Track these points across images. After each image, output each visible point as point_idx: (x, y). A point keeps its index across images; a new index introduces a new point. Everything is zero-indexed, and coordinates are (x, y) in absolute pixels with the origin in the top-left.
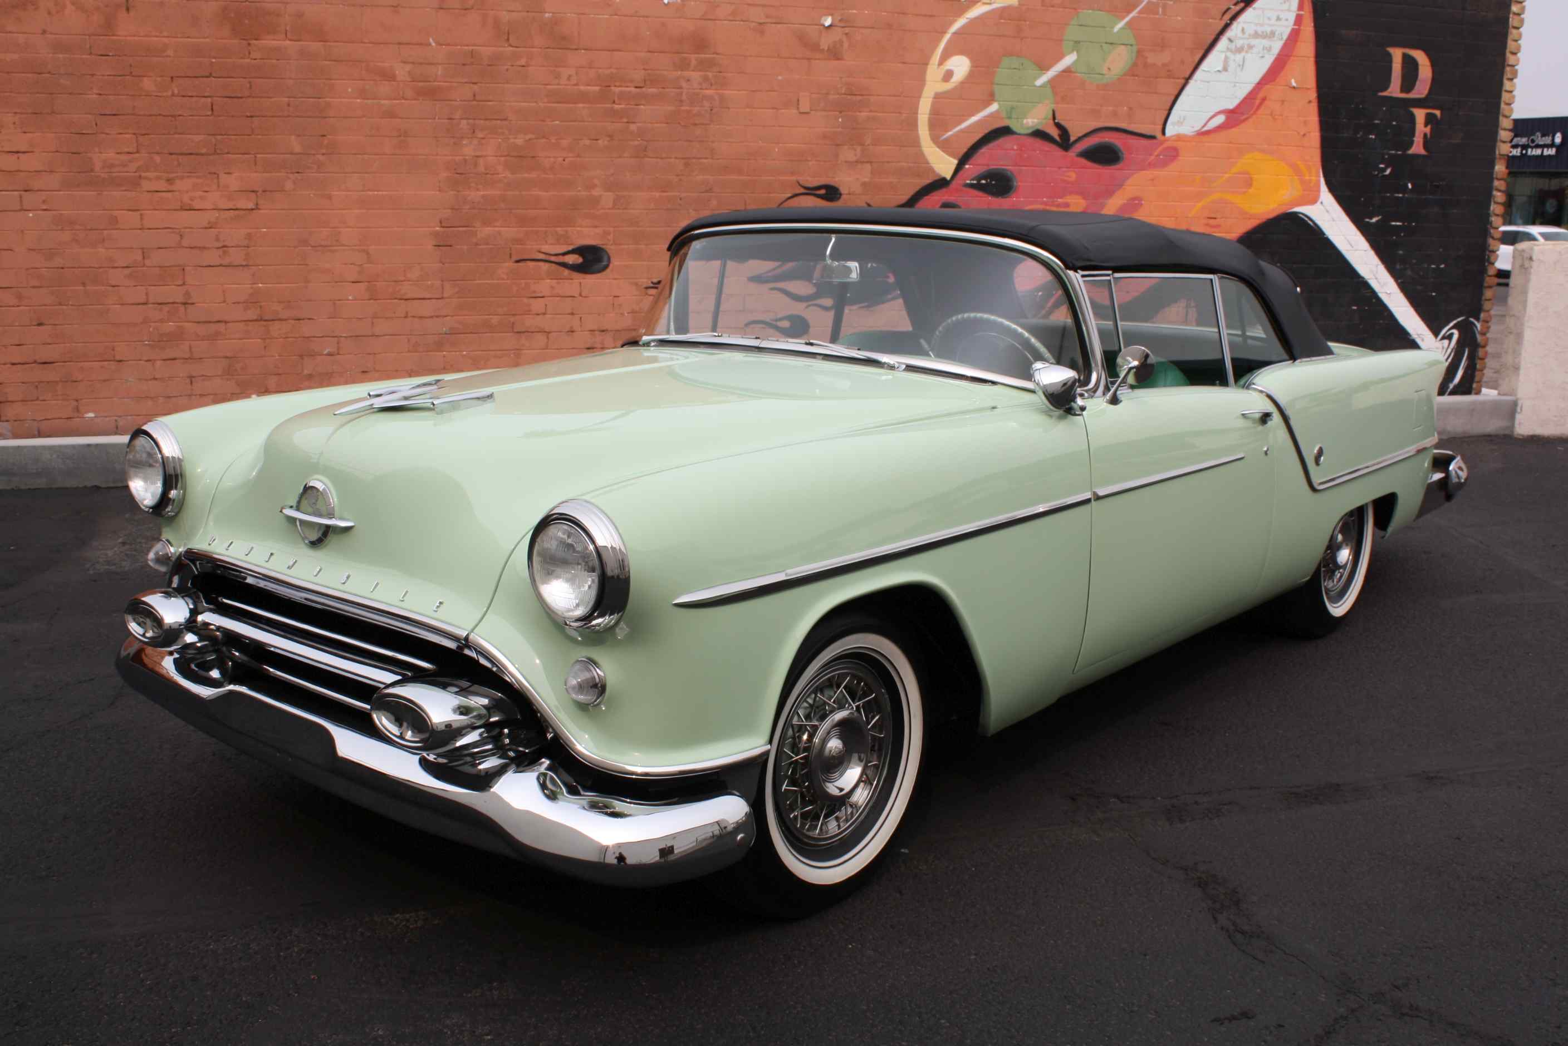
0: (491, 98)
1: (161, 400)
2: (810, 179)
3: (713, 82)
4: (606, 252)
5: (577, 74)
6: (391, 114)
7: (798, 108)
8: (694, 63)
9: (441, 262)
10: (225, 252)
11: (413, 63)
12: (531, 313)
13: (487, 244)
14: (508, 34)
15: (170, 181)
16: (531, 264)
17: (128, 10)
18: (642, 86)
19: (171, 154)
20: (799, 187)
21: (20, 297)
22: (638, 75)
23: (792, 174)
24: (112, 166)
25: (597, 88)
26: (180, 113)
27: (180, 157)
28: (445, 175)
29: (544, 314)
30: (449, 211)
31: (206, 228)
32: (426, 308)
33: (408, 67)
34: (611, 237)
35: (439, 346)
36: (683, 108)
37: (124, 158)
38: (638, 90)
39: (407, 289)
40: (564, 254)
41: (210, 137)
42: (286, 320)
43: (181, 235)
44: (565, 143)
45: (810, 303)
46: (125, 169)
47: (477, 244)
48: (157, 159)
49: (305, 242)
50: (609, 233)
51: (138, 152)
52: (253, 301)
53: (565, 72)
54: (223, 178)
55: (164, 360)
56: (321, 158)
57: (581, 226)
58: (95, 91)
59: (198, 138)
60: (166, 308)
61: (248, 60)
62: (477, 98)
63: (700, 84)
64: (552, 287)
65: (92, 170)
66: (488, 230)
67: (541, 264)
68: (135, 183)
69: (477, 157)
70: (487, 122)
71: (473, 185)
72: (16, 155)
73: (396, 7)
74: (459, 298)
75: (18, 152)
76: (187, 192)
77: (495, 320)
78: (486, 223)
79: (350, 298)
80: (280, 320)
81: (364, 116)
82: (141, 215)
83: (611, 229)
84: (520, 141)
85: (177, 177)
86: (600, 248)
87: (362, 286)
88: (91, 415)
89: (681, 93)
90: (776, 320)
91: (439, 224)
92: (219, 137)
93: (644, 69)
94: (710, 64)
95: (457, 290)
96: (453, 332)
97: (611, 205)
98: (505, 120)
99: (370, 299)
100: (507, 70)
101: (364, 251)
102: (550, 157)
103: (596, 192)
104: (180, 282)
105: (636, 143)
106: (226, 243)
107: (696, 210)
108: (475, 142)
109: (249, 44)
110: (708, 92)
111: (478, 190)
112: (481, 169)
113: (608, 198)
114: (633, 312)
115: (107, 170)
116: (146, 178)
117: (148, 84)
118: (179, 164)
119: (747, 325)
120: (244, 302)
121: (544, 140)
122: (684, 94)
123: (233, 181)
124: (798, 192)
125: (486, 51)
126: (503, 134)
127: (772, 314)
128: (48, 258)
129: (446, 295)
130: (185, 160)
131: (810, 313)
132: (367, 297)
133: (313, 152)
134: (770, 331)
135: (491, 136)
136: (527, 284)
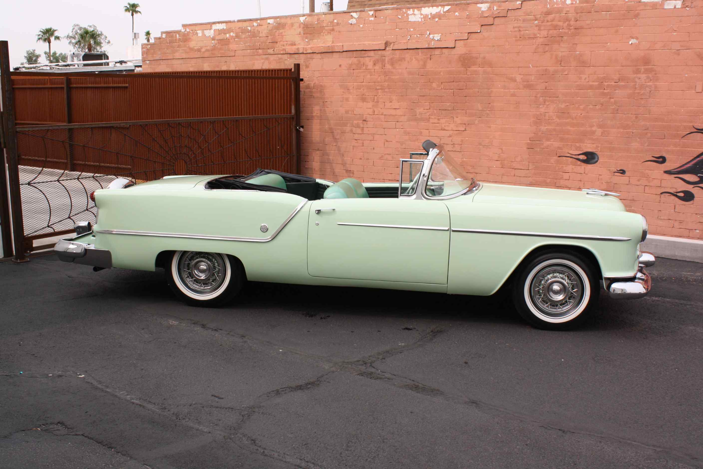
0: (552, 88)
2: (700, 125)
3: (652, 79)
4: (597, 155)
5: (589, 77)
6: (513, 95)
7: (695, 90)
8: (643, 70)
9: (529, 155)
10: (454, 146)
11: (523, 75)
12: (563, 179)
13: (547, 149)
14: (561, 61)
15: (438, 119)
16: (564, 158)
17: (430, 59)
18: (617, 81)
19: (440, 110)
20: (694, 129)
21: (393, 157)
22: (616, 77)
23: (691, 122)
24: (422, 114)
25: (597, 83)
26: (443, 95)
27: (442, 111)
28: (533, 119)
29: (569, 180)
30: (534, 134)
31: (448, 137)
32: (521, 173)
33: (522, 76)
34: (599, 149)
36: (636, 91)
37: (425, 111)
38: (616, 83)
39: (515, 165)
40: (579, 155)
41: (453, 104)
42: (472, 173)
43: (441, 140)
44: (582, 107)
45: (695, 186)
46: (426, 115)
47: (543, 148)
48: (435, 111)
49: (480, 144)
50: (599, 147)
51: (430, 109)
52: (461, 165)
53: (584, 77)
54: (456, 119)
56: (488, 112)
57: (586, 143)
58: (419, 88)
59: (448, 104)
61: (466, 76)
62: (547, 88)
63: (645, 80)
64: (573, 169)
65: (416, 115)
66: (548, 143)
67: (569, 158)
68: (428, 120)
69: (546, 112)
70: (550, 98)
71: (543, 124)
72: (396, 110)
73: (518, 53)
74: (535, 170)
76: (444, 124)
77: (548, 180)
78: (548, 140)
79: (494, 166)
81: (504, 96)
82: (429, 131)
83: (600, 145)
84: (563, 106)
85: (441, 118)
86: (595, 153)
87: (499, 162)
89: (636, 84)
90: (677, 192)
91: (529, 140)
92: (455, 104)
93: (619, 74)
94: (651, 71)
95: (534, 166)
96: (531, 184)
97: (600, 135)
98: (558, 97)
100: (560, 76)
101: (500, 148)
102: (575, 113)
103: (594, 129)
105: (613, 107)
106: (454, 143)
107: (639, 138)
108: (545, 106)
109: (467, 70)
110: (648, 84)
111: (545, 126)
112: (547, 118)
113: (599, 132)
114: (607, 183)
115: (420, 115)
116: (432, 119)
117: (434, 85)
118: (442, 114)
119: (661, 193)
121: (573, 106)
122: (637, 85)
123: (458, 120)
124: (693, 131)
125: (552, 69)
126: (556, 103)
127: (675, 189)
128: (402, 145)
129: (530, 168)
130: (444, 112)
131: (695, 191)
132: (501, 167)
133: (485, 110)
134: (673, 197)
135: (551, 104)
136: (562, 167)
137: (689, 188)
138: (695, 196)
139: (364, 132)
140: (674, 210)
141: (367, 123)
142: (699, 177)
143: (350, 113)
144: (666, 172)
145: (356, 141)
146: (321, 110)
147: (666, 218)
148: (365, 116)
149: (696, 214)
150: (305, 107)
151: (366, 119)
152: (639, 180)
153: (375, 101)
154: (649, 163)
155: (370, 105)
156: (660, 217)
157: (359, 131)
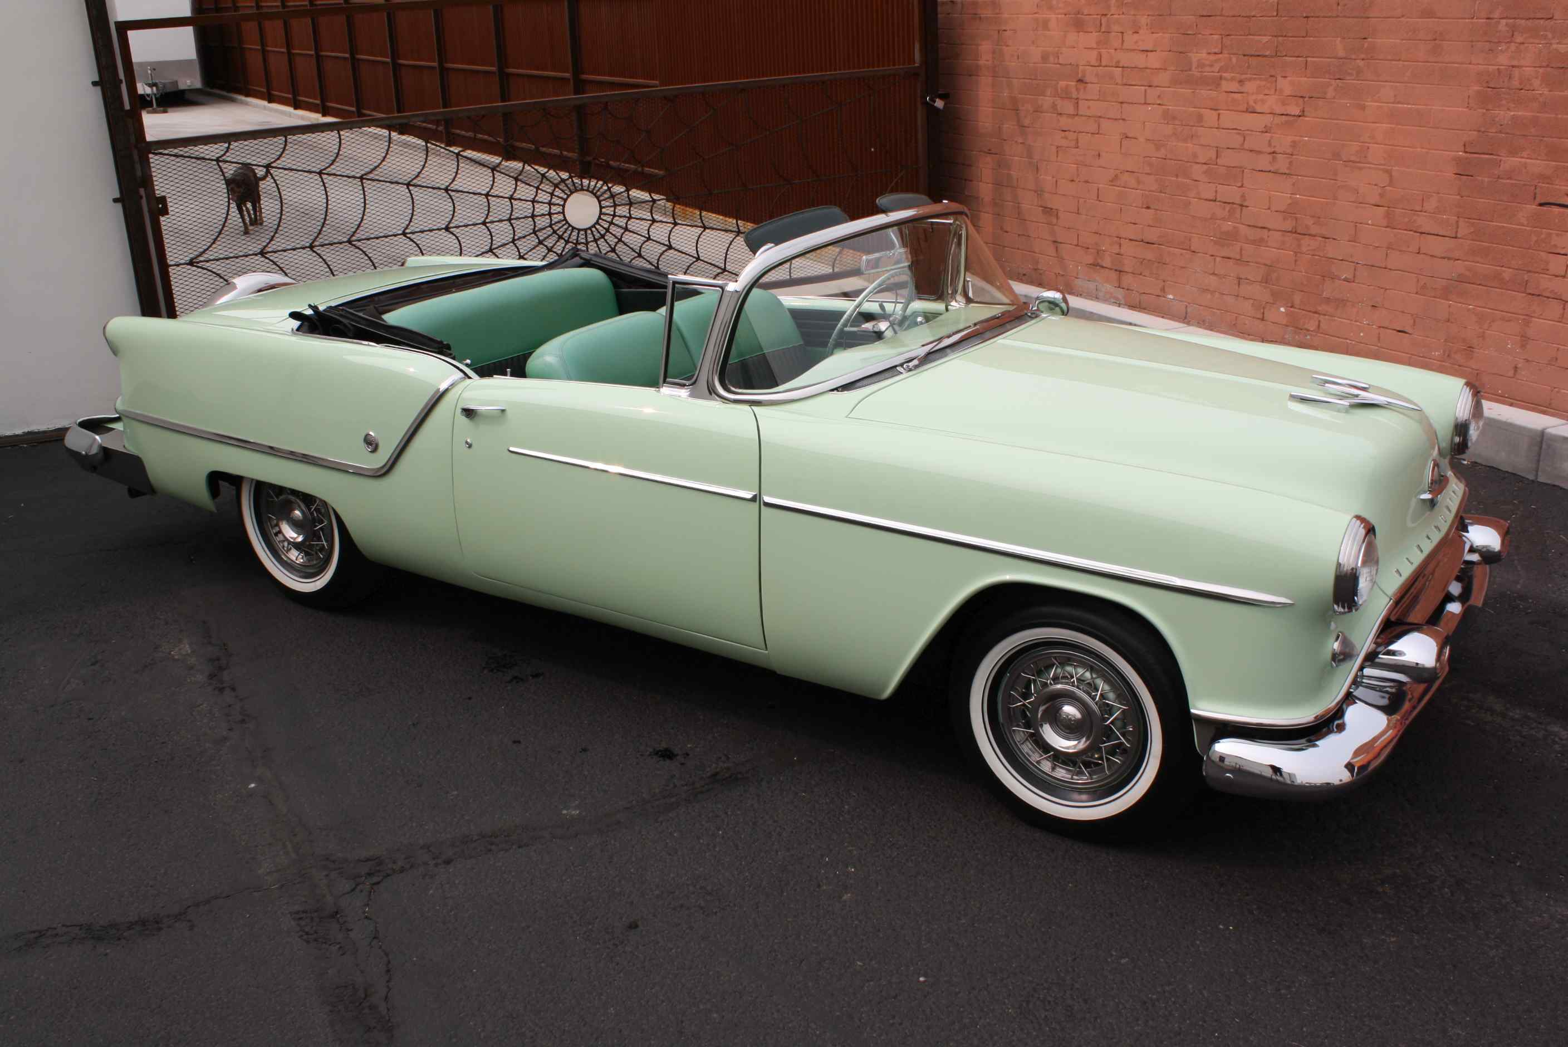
1: (1217, 295)
9: (1459, 194)
10: (1274, 158)
12: (1547, 272)
13: (1510, 178)
15: (1241, 82)
16: (1556, 210)
19: (1244, 55)
21: (1139, 182)
24: (1203, 65)
26: (1253, 14)
27: (1251, 58)
28: (1476, 88)
30: (1475, 133)
31: (1262, 132)
32: (1436, 246)
35: (1445, 293)
37: (1212, 57)
39: (1424, 222)
41: (1276, 39)
42: (1315, 236)
43: (1244, 138)
46: (1212, 69)
47: (1499, 177)
48: (1235, 60)
49: (1337, 156)
51: (1221, 53)
52: (1290, 212)
54: (1282, 83)
55: (1223, 257)
56: (1361, 63)
59: (1265, 39)
60: (1228, 207)
65: (1190, 70)
66: (1513, 161)
68: (1216, 83)
69: (1513, 67)
70: (1529, 23)
72: (1146, 53)
74: (1472, 240)
75: (1147, 51)
76: (1253, 94)
77: (1507, 274)
78: (1513, 152)
79: (1370, 222)
80: (1309, 235)
81: (1403, 16)
82: (1219, 115)
85: (1247, 79)
87: (1382, 211)
88: (1171, 297)
91: (1462, 149)
92: (1280, 39)
95: (1471, 229)
96: (1461, 280)
98: (1552, 18)
99: (1386, 227)
101: (1387, 171)
104: (1239, 184)
106: (1277, 150)
108: (1513, 47)
111: (1509, 109)
112: (1515, 83)
115: (1200, 70)
116: (1226, 79)
118: (1249, 67)
120: (1284, 212)
123: (1285, 85)
126: (1545, 37)
128: (1158, 149)
129: (1459, 236)
130: (1253, 61)
132: (1385, 224)
133: (1353, 57)
135: (1531, 40)
136: (1550, 234)
139: (1080, 113)
141: (1085, 88)
143: (1051, 59)
145: (1063, 134)
146: (994, 52)
148: (1081, 68)
150: (962, 44)
151: (1084, 77)
153: (1103, 30)
155: (1091, 39)
157: (1068, 107)
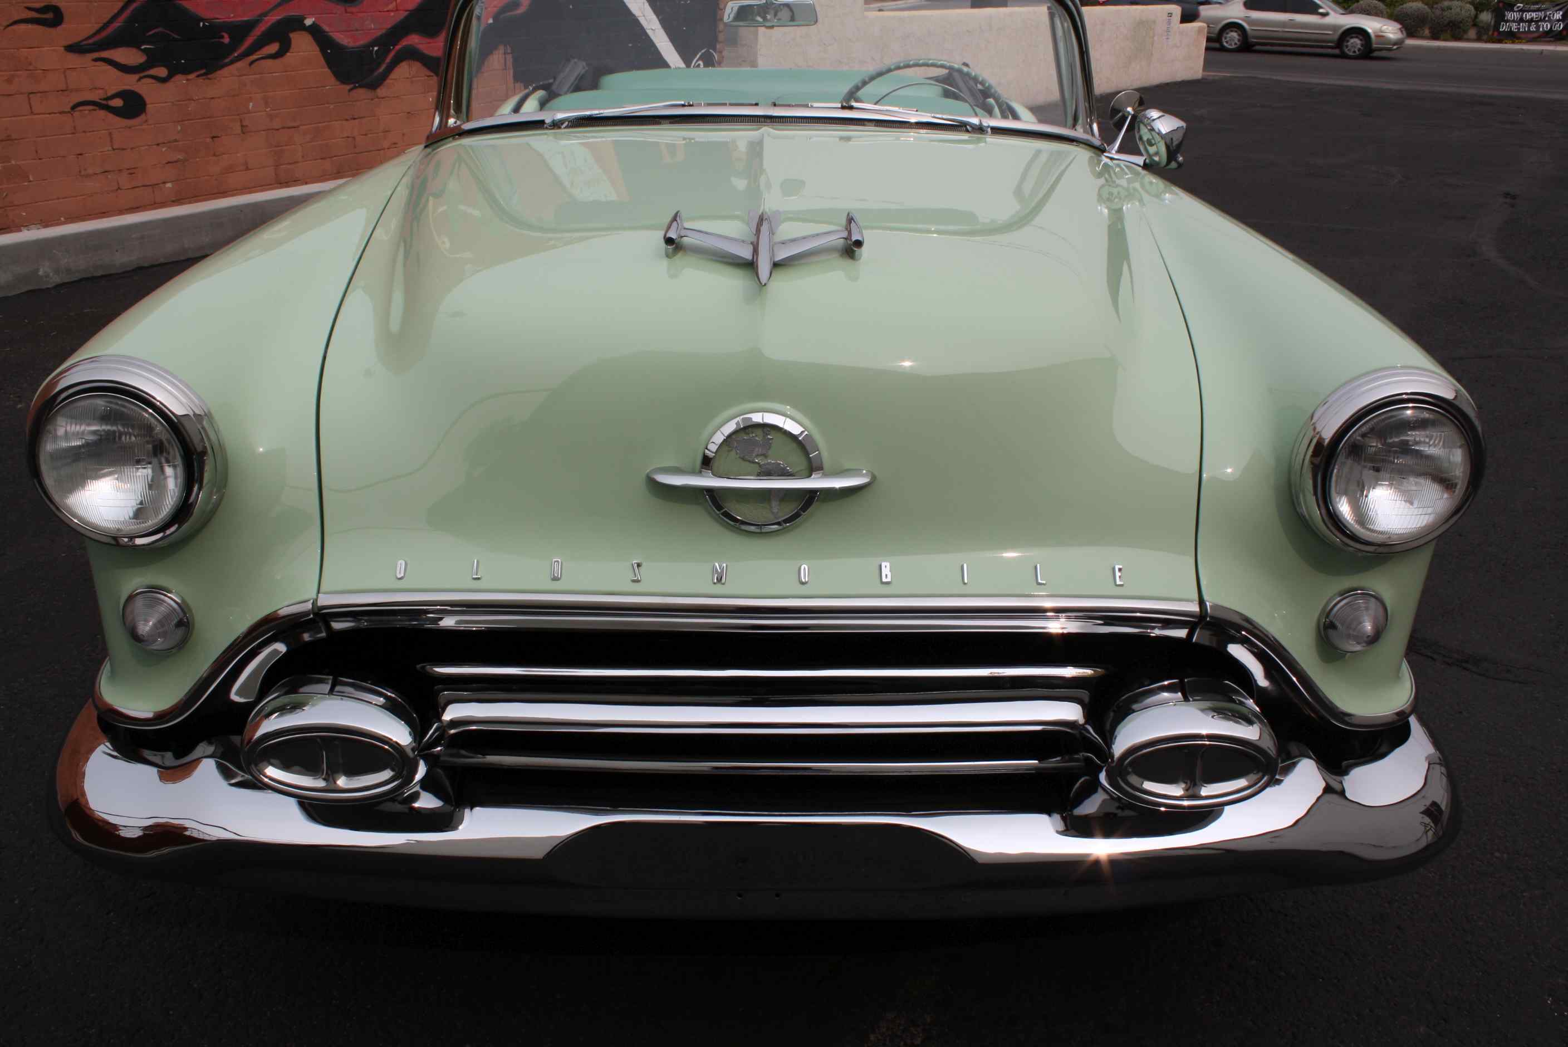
45: (142, 74)
90: (107, 99)
119: (73, 108)
127: (101, 91)
131: (145, 88)
134: (102, 113)
137: (130, 82)
138: (148, 100)
140: (112, 146)
142: (145, 51)
144: (71, 48)
147: (99, 170)
149: (158, 145)
152: (9, 81)
154: (23, 27)
156: (85, 170)
